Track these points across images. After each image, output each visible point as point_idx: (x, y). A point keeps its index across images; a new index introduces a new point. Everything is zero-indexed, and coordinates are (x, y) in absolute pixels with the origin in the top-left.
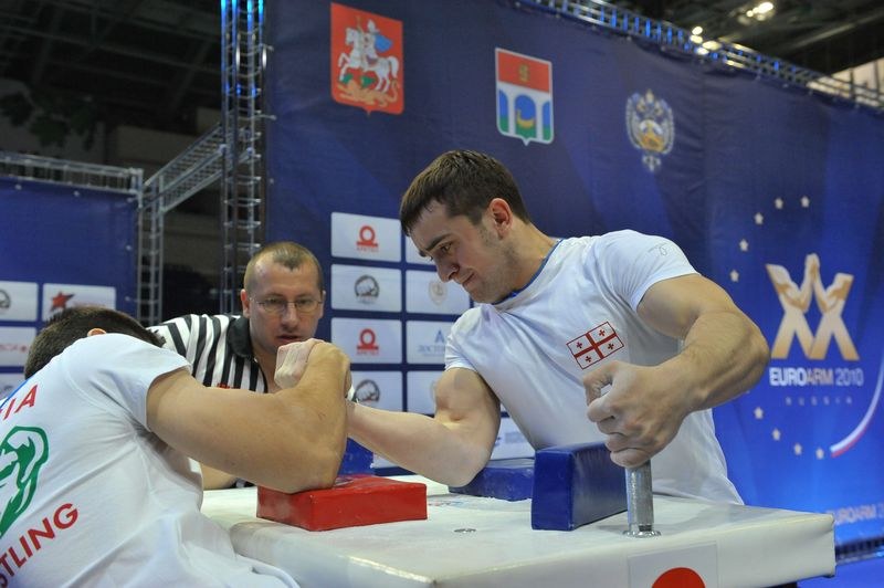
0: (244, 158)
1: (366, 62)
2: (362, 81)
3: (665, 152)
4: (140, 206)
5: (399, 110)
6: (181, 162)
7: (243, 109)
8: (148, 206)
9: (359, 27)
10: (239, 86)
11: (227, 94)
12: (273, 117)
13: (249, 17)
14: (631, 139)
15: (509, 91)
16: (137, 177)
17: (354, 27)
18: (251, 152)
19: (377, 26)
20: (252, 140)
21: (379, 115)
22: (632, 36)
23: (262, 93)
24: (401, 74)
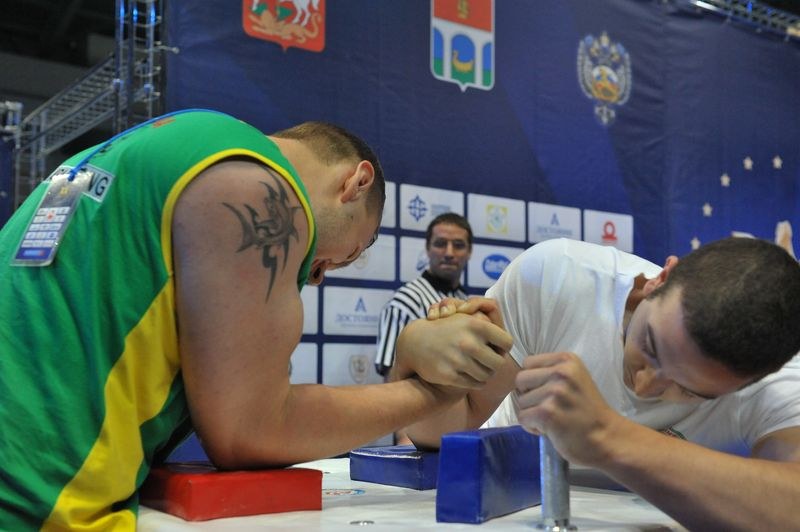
0: (139, 96)
2: (278, 12)
3: (621, 103)
4: (18, 146)
5: (319, 47)
6: (66, 97)
8: (27, 147)
10: (135, 12)
11: (122, 22)
12: (175, 50)
14: (582, 86)
15: (445, 29)
16: (14, 112)
18: (148, 89)
20: (150, 75)
21: (296, 53)
23: (163, 20)
24: (323, 5)
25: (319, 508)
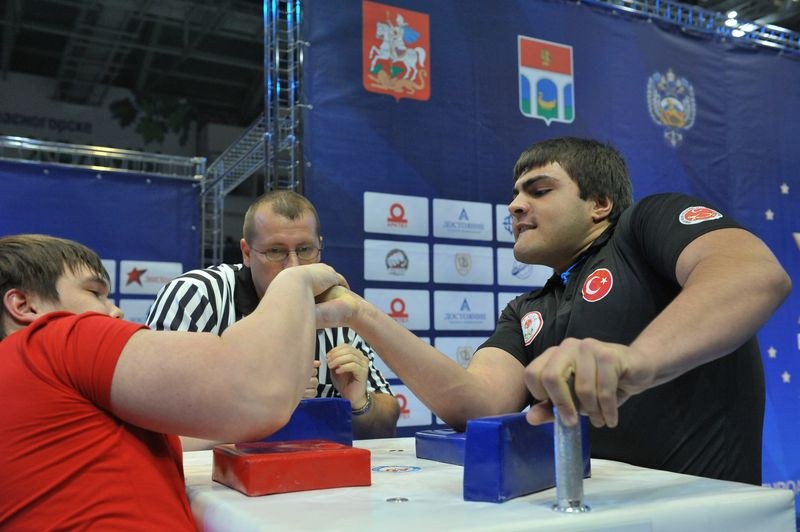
0: (283, 146)
1: (395, 54)
3: (687, 128)
4: (203, 191)
5: (426, 97)
6: (234, 150)
7: (284, 101)
8: (210, 190)
10: (279, 79)
11: (269, 87)
12: (310, 107)
13: (289, 17)
14: (653, 116)
15: (531, 75)
16: (200, 164)
17: (384, 22)
18: (290, 139)
19: (405, 21)
20: (292, 127)
21: (407, 103)
22: (653, 19)
23: (300, 85)
24: (428, 63)
25: (368, 484)
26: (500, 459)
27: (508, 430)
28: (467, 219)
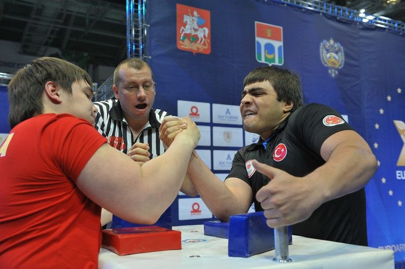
1: (193, 31)
2: (191, 39)
3: (340, 68)
5: (209, 52)
7: (137, 54)
9: (190, 14)
10: (134, 44)
11: (129, 47)
12: (150, 57)
13: (139, 12)
14: (323, 62)
15: (262, 41)
17: (188, 15)
19: (198, 14)
21: (199, 55)
22: (323, 13)
23: (145, 46)
24: (210, 35)
25: (180, 249)
26: (246, 235)
27: (250, 221)
28: (230, 114)
